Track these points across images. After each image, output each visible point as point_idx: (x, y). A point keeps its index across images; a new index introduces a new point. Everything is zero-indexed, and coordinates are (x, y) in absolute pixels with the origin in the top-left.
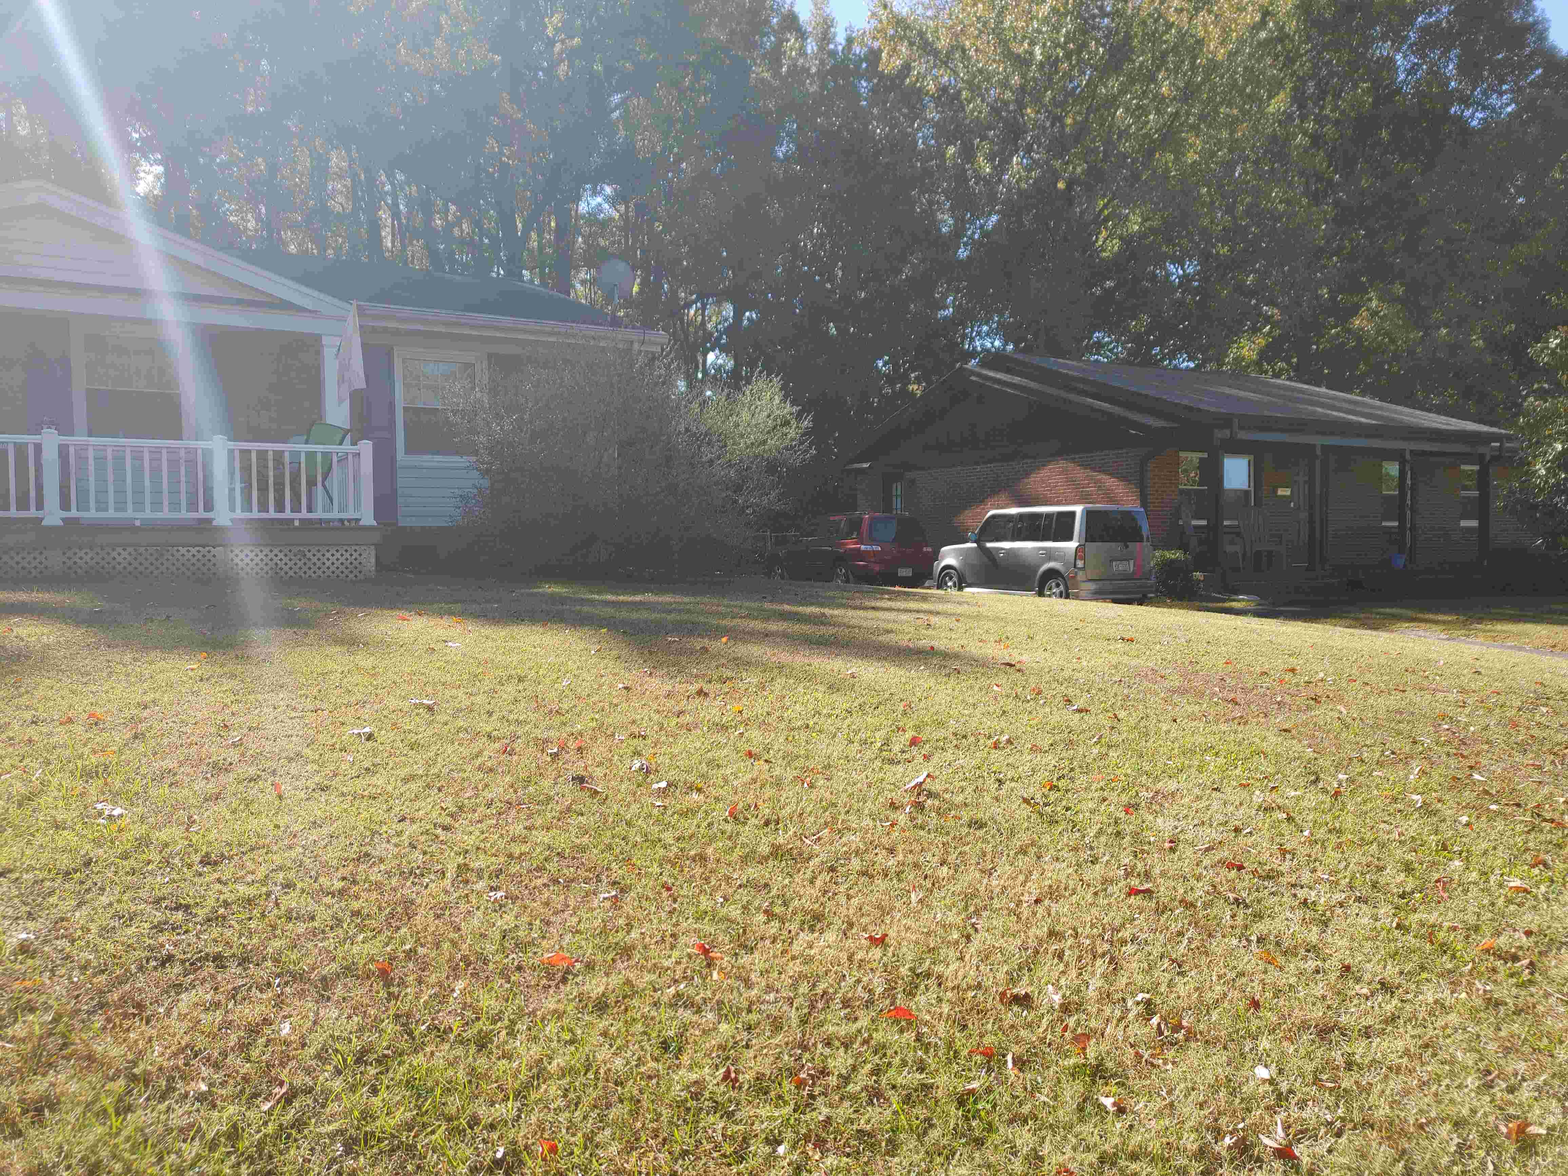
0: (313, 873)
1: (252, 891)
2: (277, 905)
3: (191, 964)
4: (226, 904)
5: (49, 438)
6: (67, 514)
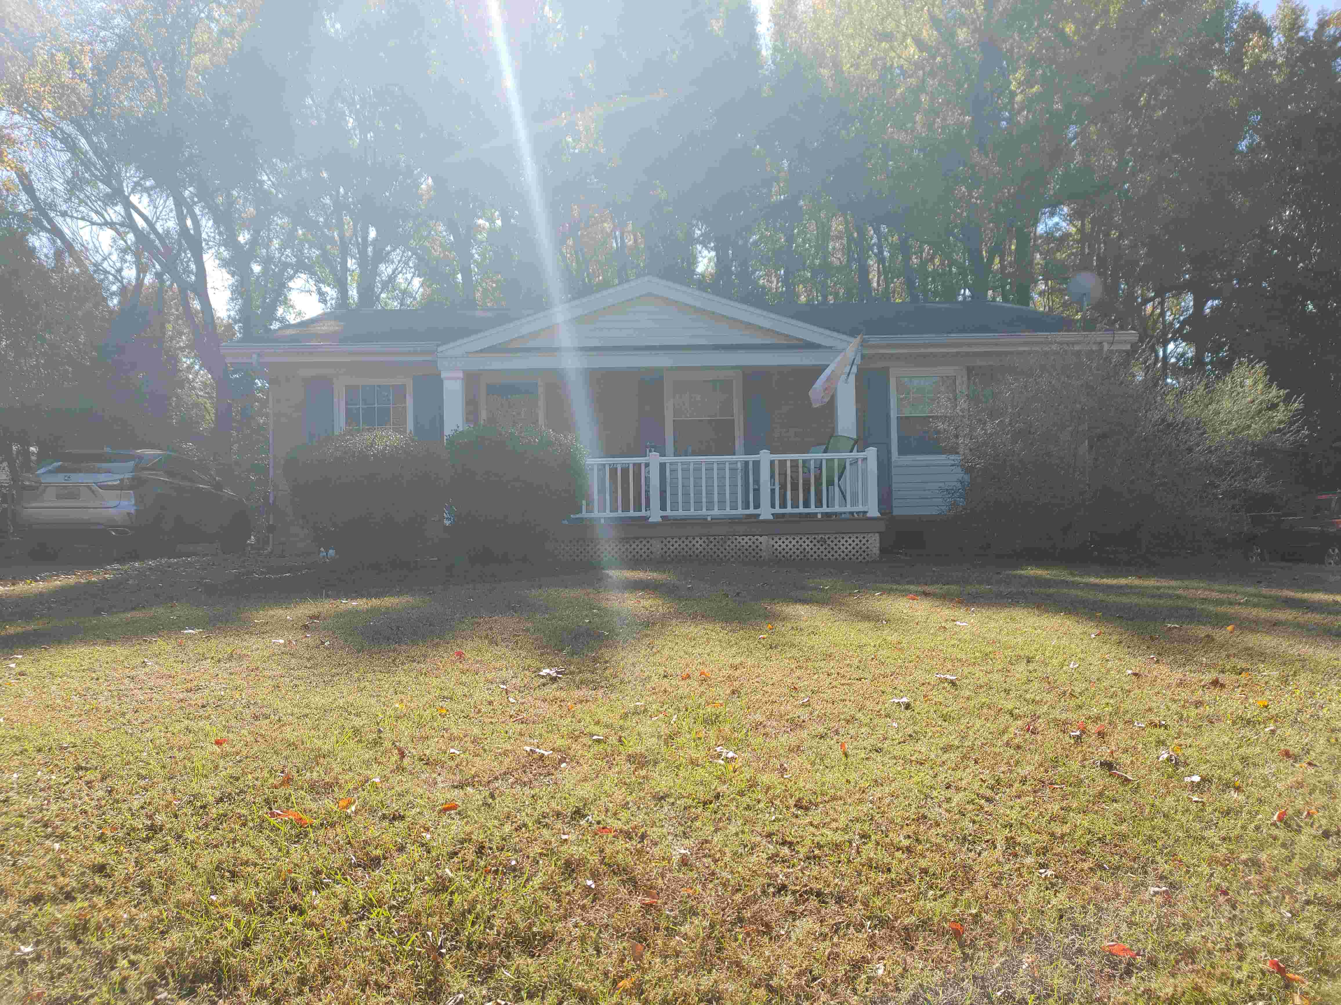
0: (884, 828)
1: (839, 837)
2: (858, 852)
3: (801, 896)
4: (820, 847)
5: (654, 459)
6: (664, 513)
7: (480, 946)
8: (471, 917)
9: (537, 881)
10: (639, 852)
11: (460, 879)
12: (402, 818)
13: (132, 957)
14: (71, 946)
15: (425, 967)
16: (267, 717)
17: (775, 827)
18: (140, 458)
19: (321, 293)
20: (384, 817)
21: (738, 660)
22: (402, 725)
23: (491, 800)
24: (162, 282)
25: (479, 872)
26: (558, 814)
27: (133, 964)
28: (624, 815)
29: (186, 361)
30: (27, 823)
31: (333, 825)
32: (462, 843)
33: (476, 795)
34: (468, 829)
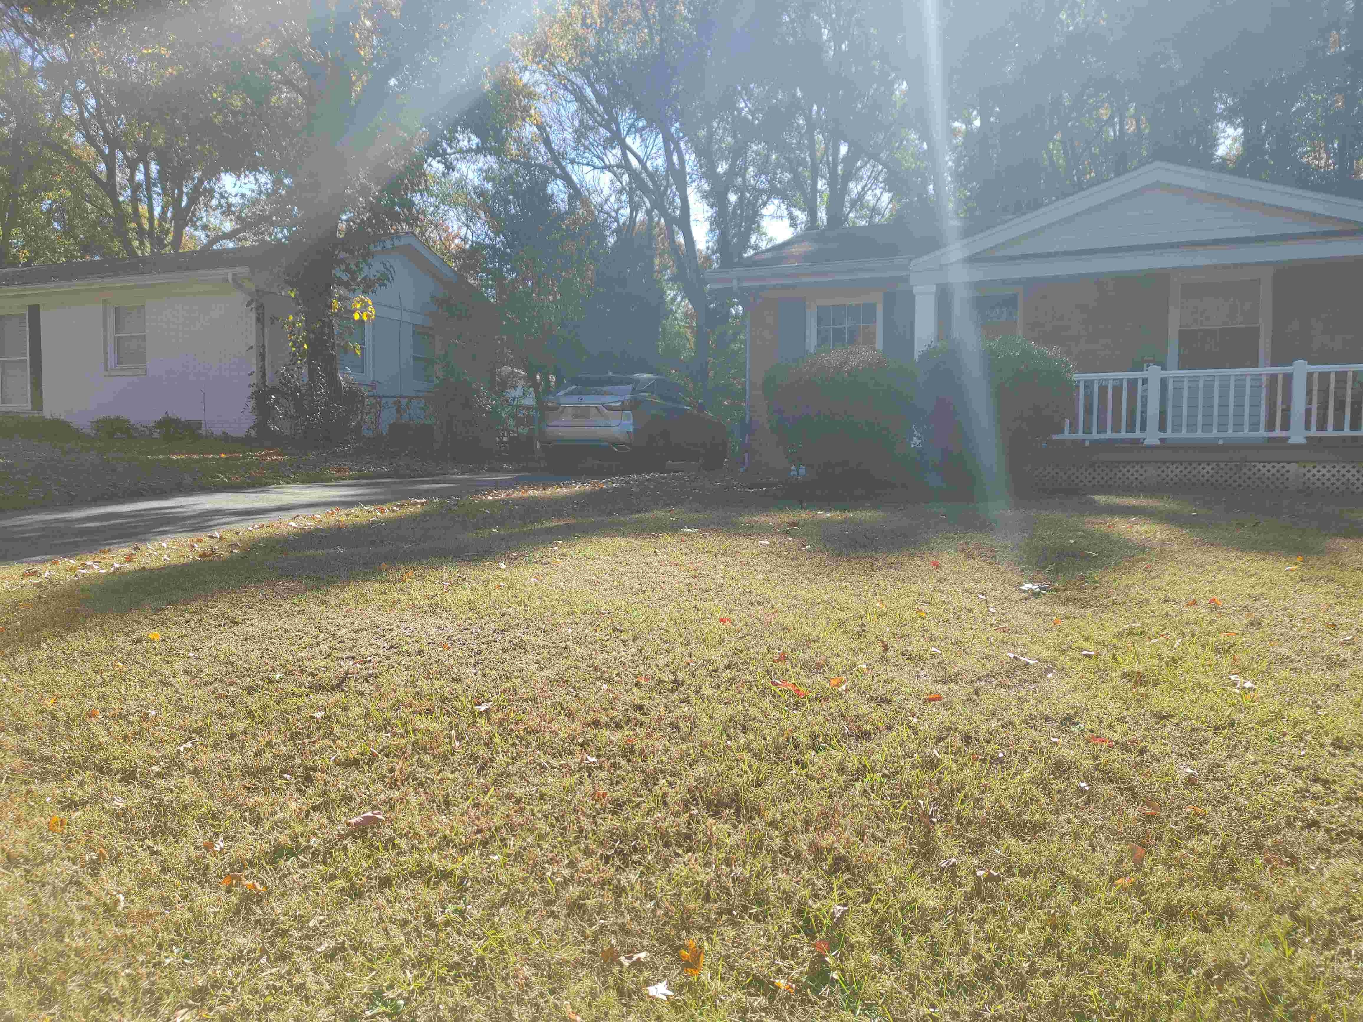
5: (1154, 373)
6: (1163, 435)
7: (970, 823)
8: (961, 796)
9: (1026, 774)
10: (1138, 765)
11: (947, 760)
12: (890, 702)
13: (669, 778)
14: (623, 763)
15: (917, 830)
16: (760, 604)
17: (1306, 762)
18: (638, 381)
19: (792, 218)
20: (872, 699)
21: (1258, 591)
22: (883, 623)
23: (975, 697)
24: (651, 218)
25: (966, 758)
26: (1047, 719)
27: (670, 784)
28: (1120, 728)
29: (670, 294)
30: (583, 666)
31: (827, 700)
32: (948, 731)
33: (960, 692)
34: (954, 719)
